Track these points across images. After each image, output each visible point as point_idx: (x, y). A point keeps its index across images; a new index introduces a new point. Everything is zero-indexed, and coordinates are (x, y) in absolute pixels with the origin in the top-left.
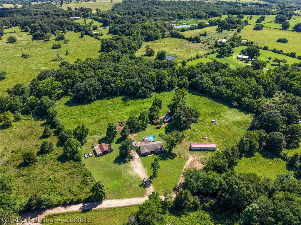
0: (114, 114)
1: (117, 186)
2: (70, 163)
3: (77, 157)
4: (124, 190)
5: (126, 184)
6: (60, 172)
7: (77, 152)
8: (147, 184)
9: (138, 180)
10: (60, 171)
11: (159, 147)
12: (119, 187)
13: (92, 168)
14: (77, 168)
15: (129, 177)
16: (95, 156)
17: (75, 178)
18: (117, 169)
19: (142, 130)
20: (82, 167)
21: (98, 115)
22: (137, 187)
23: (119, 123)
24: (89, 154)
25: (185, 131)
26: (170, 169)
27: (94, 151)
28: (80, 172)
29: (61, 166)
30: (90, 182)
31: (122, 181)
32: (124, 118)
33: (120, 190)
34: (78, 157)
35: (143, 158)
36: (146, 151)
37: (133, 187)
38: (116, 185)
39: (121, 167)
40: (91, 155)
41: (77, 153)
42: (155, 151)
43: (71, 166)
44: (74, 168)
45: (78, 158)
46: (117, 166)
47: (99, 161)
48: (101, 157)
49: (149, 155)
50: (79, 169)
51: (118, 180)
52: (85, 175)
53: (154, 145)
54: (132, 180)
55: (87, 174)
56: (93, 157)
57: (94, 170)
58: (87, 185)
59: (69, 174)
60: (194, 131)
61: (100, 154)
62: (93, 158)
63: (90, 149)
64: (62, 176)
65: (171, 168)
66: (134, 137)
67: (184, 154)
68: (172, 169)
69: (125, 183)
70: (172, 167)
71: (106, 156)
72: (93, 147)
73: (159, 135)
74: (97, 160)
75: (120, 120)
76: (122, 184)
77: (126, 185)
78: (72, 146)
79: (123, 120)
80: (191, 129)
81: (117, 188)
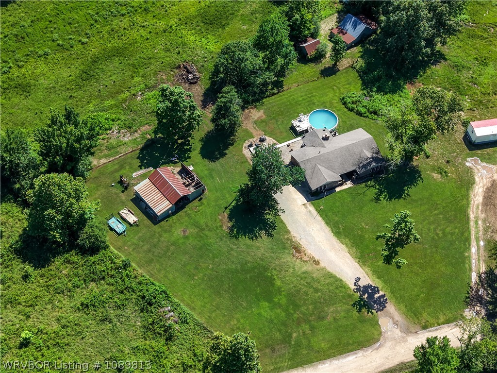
0: (142, 31)
1: (275, 321)
2: (69, 262)
3: (93, 240)
4: (304, 332)
5: (303, 309)
6: (49, 306)
7: (82, 221)
8: (376, 296)
9: (337, 288)
10: (47, 299)
11: (369, 155)
12: (284, 324)
13: (159, 271)
14: (103, 278)
15: (303, 282)
16: (147, 222)
17: (115, 320)
18: (249, 259)
19: (275, 91)
20: (124, 275)
21: (80, 46)
22: (342, 314)
23: (176, 71)
24: (124, 215)
25: (429, 72)
26: (429, 230)
27: (138, 201)
28: (122, 292)
29: (39, 279)
30: (177, 327)
31: (284, 301)
32: (184, 44)
33: (290, 336)
34: (97, 239)
35: (322, 202)
36: (327, 176)
37: (330, 318)
38: (271, 321)
39: (258, 248)
40: (132, 219)
41: (84, 226)
42: (355, 171)
43: (77, 275)
44: (93, 280)
45: (94, 243)
46: (243, 248)
47: (173, 239)
48: (170, 219)
49: (338, 189)
50: (112, 281)
51: (270, 301)
52: (150, 304)
53: (347, 148)
54: (316, 290)
55: (155, 298)
56: (141, 226)
57: (170, 276)
58: (169, 339)
59: (85, 306)
60: (458, 68)
61: (168, 210)
62: (143, 231)
63: (117, 194)
64: (64, 321)
65: (430, 223)
66: (255, 122)
67: (454, 166)
68: (435, 229)
69: (297, 307)
70: (433, 223)
71: (189, 216)
72: (124, 186)
73: (345, 104)
74: (165, 235)
75: (174, 58)
76: (289, 315)
77: (304, 314)
78: (62, 203)
79: (184, 56)
80: (445, 59)
81: (280, 330)
